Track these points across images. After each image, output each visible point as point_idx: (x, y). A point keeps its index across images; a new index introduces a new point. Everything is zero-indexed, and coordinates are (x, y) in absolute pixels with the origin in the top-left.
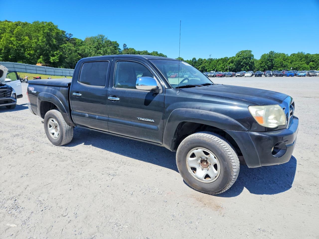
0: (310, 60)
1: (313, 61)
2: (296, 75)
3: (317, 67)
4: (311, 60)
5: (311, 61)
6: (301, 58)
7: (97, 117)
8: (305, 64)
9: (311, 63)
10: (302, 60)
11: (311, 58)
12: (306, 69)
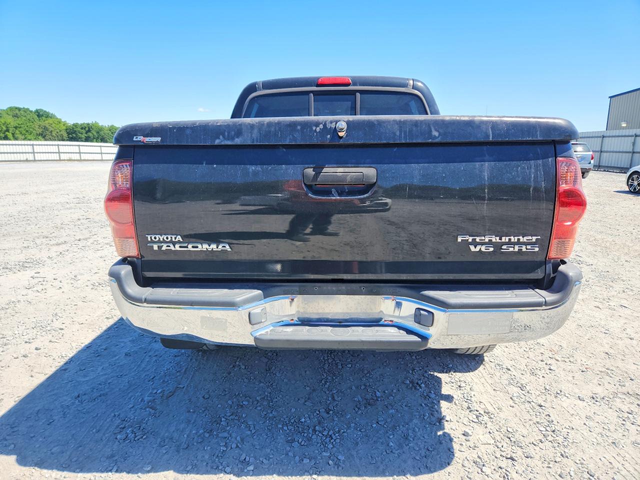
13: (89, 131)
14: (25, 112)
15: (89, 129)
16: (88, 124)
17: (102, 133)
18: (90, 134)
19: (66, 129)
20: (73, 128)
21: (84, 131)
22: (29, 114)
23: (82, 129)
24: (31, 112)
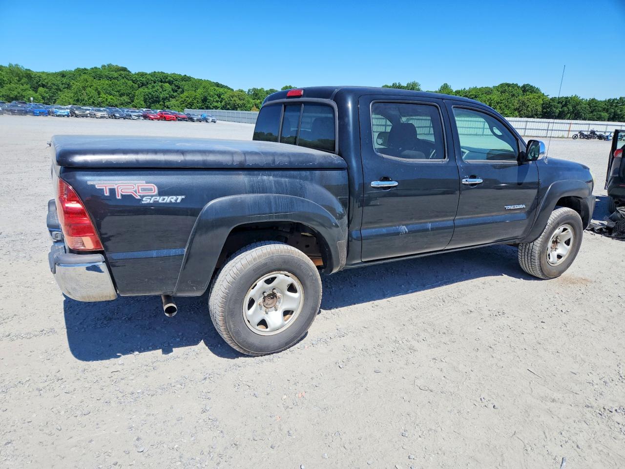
0: (37, 83)
1: (43, 86)
2: (49, 113)
3: (54, 98)
4: (39, 83)
5: (39, 86)
6: (19, 77)
7: (430, 226)
8: (30, 89)
9: (41, 89)
10: (23, 81)
11: (37, 79)
12: (37, 101)
13: (566, 105)
14: (513, 87)
15: (566, 102)
16: (567, 98)
17: (578, 107)
18: (565, 109)
19: (543, 104)
20: (550, 103)
21: (560, 105)
22: (516, 90)
23: (559, 103)
24: (518, 87)
